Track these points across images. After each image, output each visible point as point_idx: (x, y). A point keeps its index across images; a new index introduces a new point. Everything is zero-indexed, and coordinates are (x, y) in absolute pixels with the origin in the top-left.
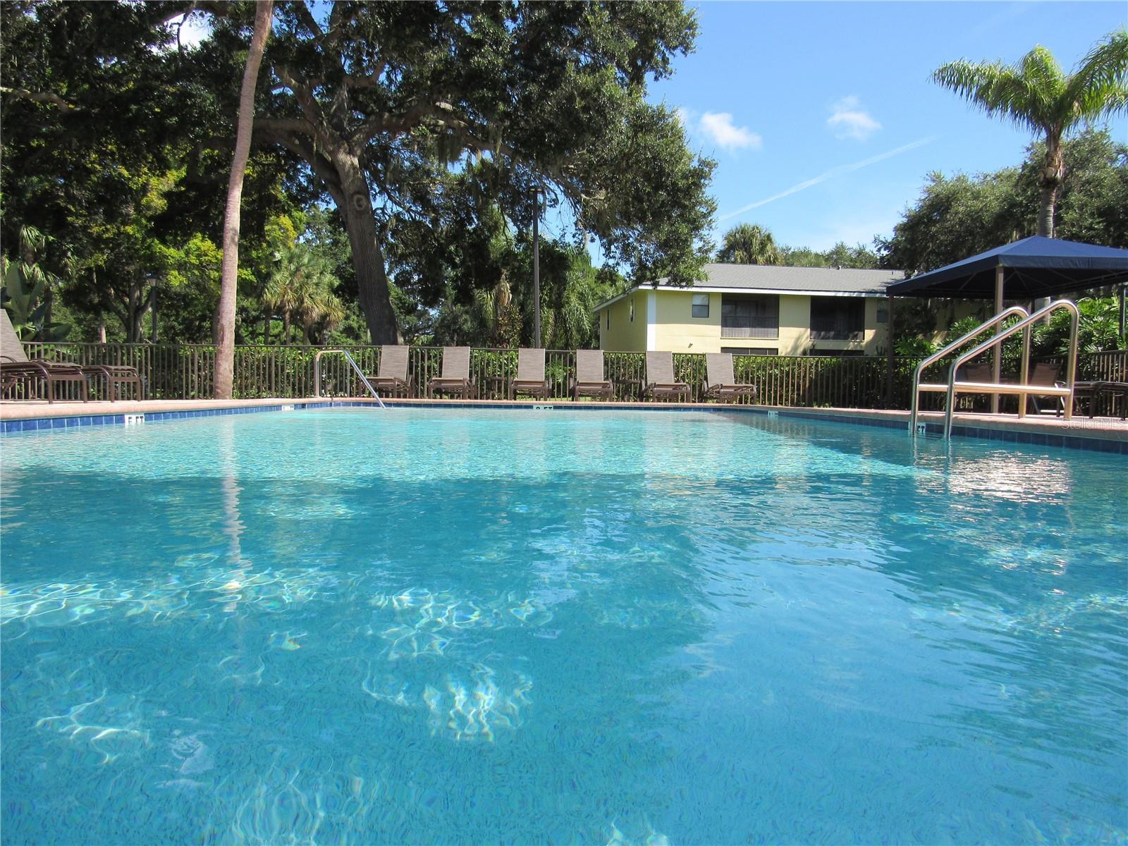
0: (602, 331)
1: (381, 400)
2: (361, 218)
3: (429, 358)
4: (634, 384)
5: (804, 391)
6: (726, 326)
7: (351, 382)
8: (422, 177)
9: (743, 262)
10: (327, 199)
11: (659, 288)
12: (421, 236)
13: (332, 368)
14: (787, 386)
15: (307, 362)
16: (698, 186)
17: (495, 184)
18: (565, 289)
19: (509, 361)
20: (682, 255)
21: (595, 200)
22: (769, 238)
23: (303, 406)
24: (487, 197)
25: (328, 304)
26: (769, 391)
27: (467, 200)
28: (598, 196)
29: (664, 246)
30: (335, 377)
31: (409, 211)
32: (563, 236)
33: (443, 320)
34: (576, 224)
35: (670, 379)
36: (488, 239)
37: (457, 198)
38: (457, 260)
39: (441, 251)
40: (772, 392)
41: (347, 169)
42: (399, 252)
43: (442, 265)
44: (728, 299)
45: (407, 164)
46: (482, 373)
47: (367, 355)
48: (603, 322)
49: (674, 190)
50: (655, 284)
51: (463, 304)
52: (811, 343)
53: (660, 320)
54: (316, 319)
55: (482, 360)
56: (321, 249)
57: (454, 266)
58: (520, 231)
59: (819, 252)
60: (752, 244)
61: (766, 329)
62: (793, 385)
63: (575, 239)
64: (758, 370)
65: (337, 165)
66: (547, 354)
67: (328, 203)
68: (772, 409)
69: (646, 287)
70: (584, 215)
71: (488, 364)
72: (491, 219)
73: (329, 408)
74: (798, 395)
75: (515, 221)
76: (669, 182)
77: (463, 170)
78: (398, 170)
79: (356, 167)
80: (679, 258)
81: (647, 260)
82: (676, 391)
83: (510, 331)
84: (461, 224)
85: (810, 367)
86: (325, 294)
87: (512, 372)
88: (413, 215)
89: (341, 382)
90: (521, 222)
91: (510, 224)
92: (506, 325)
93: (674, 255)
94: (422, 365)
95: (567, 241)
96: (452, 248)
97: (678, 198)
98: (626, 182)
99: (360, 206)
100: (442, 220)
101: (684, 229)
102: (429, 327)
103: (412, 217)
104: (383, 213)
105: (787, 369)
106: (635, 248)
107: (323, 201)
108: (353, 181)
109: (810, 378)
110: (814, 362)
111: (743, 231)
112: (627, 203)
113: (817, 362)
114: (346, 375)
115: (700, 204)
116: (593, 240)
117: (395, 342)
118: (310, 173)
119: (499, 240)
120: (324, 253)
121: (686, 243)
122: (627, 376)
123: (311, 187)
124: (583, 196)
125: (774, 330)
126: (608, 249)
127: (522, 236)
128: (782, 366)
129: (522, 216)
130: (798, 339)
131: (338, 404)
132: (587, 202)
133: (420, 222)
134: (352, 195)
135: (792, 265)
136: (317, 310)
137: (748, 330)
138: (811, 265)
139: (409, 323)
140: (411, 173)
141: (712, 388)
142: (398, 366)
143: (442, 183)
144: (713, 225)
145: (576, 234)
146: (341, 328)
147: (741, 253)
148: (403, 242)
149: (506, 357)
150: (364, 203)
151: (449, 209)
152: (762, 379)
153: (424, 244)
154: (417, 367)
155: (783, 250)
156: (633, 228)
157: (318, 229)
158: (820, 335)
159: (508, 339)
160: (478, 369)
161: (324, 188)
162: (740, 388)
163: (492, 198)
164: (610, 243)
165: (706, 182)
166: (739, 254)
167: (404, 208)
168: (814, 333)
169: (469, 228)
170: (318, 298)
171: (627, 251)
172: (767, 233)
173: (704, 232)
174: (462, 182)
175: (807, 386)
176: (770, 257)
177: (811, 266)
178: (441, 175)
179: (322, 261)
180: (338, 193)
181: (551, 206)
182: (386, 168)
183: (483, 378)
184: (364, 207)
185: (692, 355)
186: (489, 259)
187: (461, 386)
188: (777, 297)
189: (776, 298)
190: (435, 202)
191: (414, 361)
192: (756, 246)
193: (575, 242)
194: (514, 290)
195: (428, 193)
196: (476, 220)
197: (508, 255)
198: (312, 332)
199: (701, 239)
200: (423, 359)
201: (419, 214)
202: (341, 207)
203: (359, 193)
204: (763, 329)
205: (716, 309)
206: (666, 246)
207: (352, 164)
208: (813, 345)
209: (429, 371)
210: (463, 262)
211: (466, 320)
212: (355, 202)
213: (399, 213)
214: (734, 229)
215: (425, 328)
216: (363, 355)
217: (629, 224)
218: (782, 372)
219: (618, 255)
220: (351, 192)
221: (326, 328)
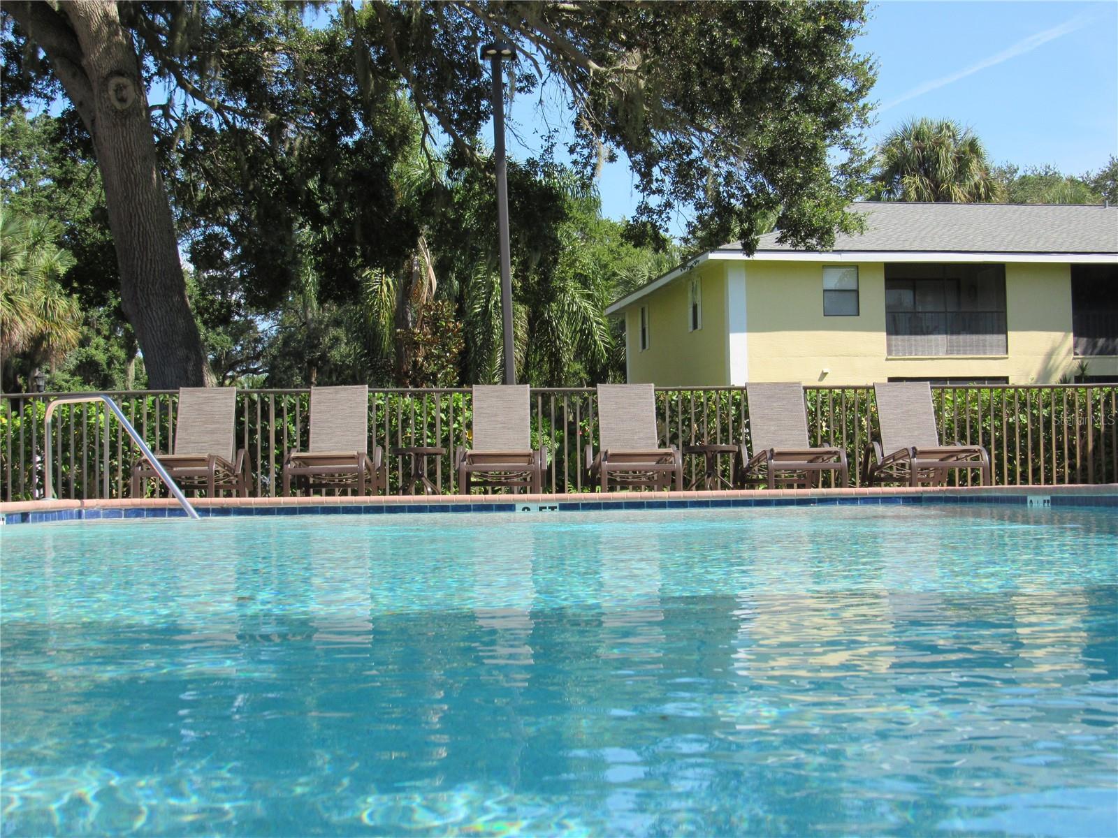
0: (631, 353)
1: (188, 502)
2: (124, 125)
3: (279, 413)
4: (723, 452)
5: (1084, 458)
6: (897, 333)
7: (113, 470)
8: (246, 39)
9: (920, 199)
10: (48, 91)
11: (758, 257)
12: (248, 160)
13: (72, 442)
14: (1048, 448)
15: (16, 431)
16: (839, 35)
17: (402, 47)
18: (555, 262)
19: (451, 415)
20: (808, 179)
21: (617, 71)
22: (973, 146)
23: (24, 517)
24: (385, 74)
25: (45, 312)
26: (1011, 460)
27: (344, 83)
28: (621, 65)
29: (767, 163)
30: (79, 460)
31: (220, 109)
32: (549, 151)
33: (286, 342)
34: (577, 124)
35: (798, 441)
36: (387, 162)
37: (319, 80)
38: (323, 208)
39: (292, 193)
40: (1017, 462)
41: (94, 27)
42: (200, 195)
43: (290, 221)
44: (898, 275)
45: (214, 13)
46: (394, 443)
47: (146, 409)
48: (632, 334)
49: (789, 46)
50: (749, 248)
51: (340, 300)
52: (1077, 362)
53: (756, 325)
54: (20, 348)
55: (391, 414)
56: (29, 200)
57: (317, 221)
58: (457, 144)
59: (1077, 176)
60: (938, 161)
61: (981, 337)
62: (1060, 447)
63: (575, 156)
64: (984, 417)
65: (71, 16)
66: (534, 395)
67: (50, 99)
68: (1035, 492)
69: (730, 253)
70: (596, 106)
71: (405, 422)
72: (394, 121)
73: (77, 521)
74: (1072, 467)
75: (446, 123)
76: (776, 29)
77: (333, 21)
78: (197, 28)
79: (114, 21)
80: (801, 186)
81: (732, 196)
82: (814, 466)
83: (439, 357)
84: (330, 131)
85: (1094, 406)
86: (39, 293)
87: (458, 438)
88: (230, 118)
89: (91, 468)
90: (458, 123)
91: (436, 130)
92: (429, 343)
93: (791, 179)
94: (264, 429)
95: (556, 162)
96: (312, 184)
97: (798, 59)
98: (685, 32)
99: (122, 100)
100: (292, 126)
101: (808, 124)
102: (257, 357)
103: (227, 122)
104: (167, 115)
105: (1045, 412)
106: (704, 172)
107: (38, 95)
108: (108, 50)
109: (1097, 431)
110: (1101, 397)
111: (919, 136)
112: (687, 76)
113: (1109, 396)
114: (101, 456)
115: (842, 70)
116: (612, 158)
117: (200, 383)
118: (11, 38)
119: (409, 165)
120: (37, 208)
121: (813, 155)
122: (706, 440)
123: (14, 66)
124: (593, 65)
125: (998, 338)
126: (646, 175)
127: (462, 154)
128: (1033, 406)
129: (461, 113)
130: (1050, 355)
131: (94, 514)
132: (601, 78)
133: (246, 132)
134: (106, 79)
135: (1023, 203)
136: (21, 325)
137: (941, 340)
138: (1064, 201)
139: (214, 349)
140: (223, 32)
141: (893, 457)
142: (212, 432)
143: (289, 50)
144: (870, 115)
145: (577, 145)
146: (72, 363)
147: (917, 179)
148: (208, 175)
149: (444, 405)
150: (130, 93)
151: (305, 103)
152: (994, 435)
153: (253, 177)
154: (253, 432)
155: (1002, 173)
156: (701, 129)
157: (22, 158)
158: (1095, 346)
159: (434, 374)
160: (385, 433)
161: (42, 68)
162: (952, 454)
163: (395, 77)
164: (651, 161)
165: (855, 25)
166: (912, 182)
167: (210, 104)
168: (1083, 341)
169: (349, 141)
170: (24, 301)
171: (686, 177)
172: (969, 136)
173: (851, 130)
174: (330, 46)
175: (1090, 447)
176: (977, 187)
177: (1063, 203)
178: (286, 33)
179: (32, 223)
180: (74, 75)
181: (521, 90)
182: (173, 26)
183: (396, 451)
184: (130, 102)
185: (843, 388)
186: (392, 204)
187: (352, 470)
188: (1001, 267)
189: (997, 272)
190: (276, 90)
191: (246, 419)
192: (947, 168)
193: (575, 163)
194: (442, 269)
195: (259, 71)
196: (360, 124)
197: (431, 194)
198: (11, 373)
199: (846, 145)
200: (265, 416)
201: (243, 113)
202: (81, 104)
203: (120, 73)
204: (975, 337)
205: (874, 296)
206: (773, 163)
207: (106, 15)
208: (1082, 368)
209: (279, 441)
210: (336, 213)
211: (336, 340)
212: (111, 93)
213: (199, 115)
214: (899, 130)
215: (249, 359)
216: (138, 411)
217: (692, 121)
218: (1035, 419)
219: (668, 186)
220: (105, 72)
221: (39, 365)
